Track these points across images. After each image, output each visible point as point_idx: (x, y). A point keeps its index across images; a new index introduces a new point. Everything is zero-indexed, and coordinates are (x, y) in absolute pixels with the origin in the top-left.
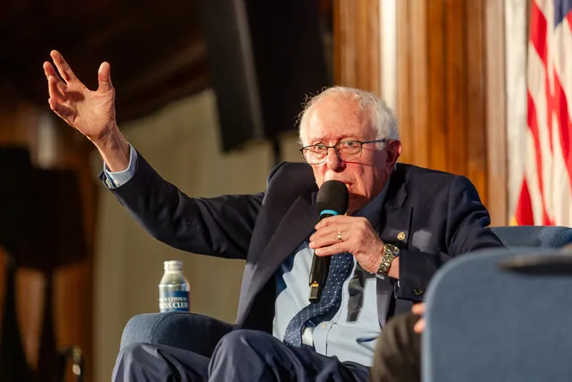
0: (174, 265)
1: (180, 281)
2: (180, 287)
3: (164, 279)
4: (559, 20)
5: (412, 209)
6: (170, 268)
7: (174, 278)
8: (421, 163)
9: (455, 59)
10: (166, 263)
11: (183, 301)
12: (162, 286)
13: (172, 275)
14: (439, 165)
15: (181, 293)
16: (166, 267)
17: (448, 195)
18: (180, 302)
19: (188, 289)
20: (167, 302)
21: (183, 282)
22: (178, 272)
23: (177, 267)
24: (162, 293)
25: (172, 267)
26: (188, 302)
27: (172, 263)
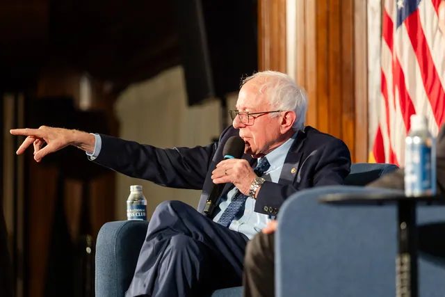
1: (140, 198)
2: (141, 202)
3: (130, 198)
4: (400, 23)
5: (303, 154)
6: (134, 190)
7: (137, 196)
9: (334, 47)
10: (131, 187)
11: (143, 212)
12: (129, 202)
15: (141, 206)
16: (131, 190)
18: (140, 212)
19: (145, 204)
20: (132, 212)
21: (142, 199)
24: (129, 207)
26: (146, 212)
27: (135, 186)
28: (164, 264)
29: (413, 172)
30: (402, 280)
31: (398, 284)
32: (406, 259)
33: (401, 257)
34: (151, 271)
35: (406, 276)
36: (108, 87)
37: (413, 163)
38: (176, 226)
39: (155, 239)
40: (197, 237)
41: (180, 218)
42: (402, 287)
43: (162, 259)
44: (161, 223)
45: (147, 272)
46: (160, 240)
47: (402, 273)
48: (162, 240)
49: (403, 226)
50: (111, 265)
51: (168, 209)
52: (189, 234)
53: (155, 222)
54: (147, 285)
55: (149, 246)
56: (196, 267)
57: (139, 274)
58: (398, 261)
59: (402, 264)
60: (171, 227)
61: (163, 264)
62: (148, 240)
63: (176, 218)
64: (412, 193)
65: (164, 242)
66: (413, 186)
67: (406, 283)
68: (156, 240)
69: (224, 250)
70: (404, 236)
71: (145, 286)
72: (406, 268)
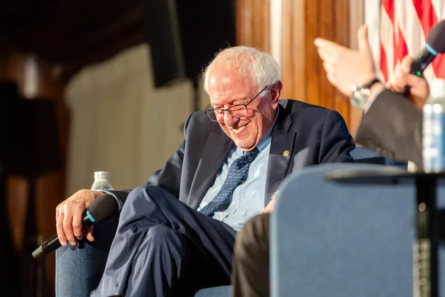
0: (102, 174)
5: (296, 133)
8: (300, 97)
9: (326, 18)
10: (96, 173)
13: (100, 182)
14: (314, 101)
16: (96, 177)
17: (323, 126)
22: (104, 180)
23: (104, 176)
25: (100, 176)
28: (140, 260)
29: (432, 146)
30: (420, 270)
31: (416, 273)
32: (426, 246)
33: (420, 243)
34: (124, 269)
35: (425, 265)
36: (57, 71)
37: (433, 135)
38: (152, 215)
39: (129, 231)
40: (177, 228)
41: (158, 207)
42: (421, 278)
43: (137, 254)
44: (136, 212)
45: (120, 269)
46: (135, 231)
47: (420, 261)
48: (137, 233)
49: (423, 207)
50: (74, 262)
51: (143, 195)
52: (169, 224)
53: (129, 211)
54: (120, 284)
55: (122, 239)
56: (177, 262)
57: (110, 271)
58: (415, 247)
59: (420, 251)
60: (148, 217)
61: (138, 260)
62: (121, 231)
63: (153, 207)
64: (432, 169)
65: (140, 233)
66: (433, 160)
67: (426, 273)
68: (130, 233)
69: (207, 244)
70: (423, 219)
71: (117, 285)
72: (426, 256)
